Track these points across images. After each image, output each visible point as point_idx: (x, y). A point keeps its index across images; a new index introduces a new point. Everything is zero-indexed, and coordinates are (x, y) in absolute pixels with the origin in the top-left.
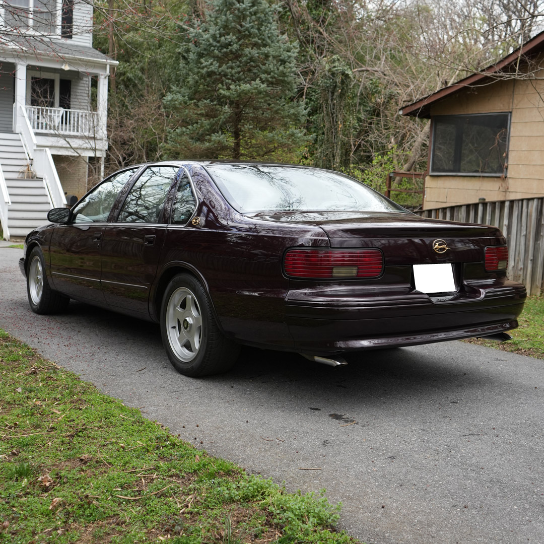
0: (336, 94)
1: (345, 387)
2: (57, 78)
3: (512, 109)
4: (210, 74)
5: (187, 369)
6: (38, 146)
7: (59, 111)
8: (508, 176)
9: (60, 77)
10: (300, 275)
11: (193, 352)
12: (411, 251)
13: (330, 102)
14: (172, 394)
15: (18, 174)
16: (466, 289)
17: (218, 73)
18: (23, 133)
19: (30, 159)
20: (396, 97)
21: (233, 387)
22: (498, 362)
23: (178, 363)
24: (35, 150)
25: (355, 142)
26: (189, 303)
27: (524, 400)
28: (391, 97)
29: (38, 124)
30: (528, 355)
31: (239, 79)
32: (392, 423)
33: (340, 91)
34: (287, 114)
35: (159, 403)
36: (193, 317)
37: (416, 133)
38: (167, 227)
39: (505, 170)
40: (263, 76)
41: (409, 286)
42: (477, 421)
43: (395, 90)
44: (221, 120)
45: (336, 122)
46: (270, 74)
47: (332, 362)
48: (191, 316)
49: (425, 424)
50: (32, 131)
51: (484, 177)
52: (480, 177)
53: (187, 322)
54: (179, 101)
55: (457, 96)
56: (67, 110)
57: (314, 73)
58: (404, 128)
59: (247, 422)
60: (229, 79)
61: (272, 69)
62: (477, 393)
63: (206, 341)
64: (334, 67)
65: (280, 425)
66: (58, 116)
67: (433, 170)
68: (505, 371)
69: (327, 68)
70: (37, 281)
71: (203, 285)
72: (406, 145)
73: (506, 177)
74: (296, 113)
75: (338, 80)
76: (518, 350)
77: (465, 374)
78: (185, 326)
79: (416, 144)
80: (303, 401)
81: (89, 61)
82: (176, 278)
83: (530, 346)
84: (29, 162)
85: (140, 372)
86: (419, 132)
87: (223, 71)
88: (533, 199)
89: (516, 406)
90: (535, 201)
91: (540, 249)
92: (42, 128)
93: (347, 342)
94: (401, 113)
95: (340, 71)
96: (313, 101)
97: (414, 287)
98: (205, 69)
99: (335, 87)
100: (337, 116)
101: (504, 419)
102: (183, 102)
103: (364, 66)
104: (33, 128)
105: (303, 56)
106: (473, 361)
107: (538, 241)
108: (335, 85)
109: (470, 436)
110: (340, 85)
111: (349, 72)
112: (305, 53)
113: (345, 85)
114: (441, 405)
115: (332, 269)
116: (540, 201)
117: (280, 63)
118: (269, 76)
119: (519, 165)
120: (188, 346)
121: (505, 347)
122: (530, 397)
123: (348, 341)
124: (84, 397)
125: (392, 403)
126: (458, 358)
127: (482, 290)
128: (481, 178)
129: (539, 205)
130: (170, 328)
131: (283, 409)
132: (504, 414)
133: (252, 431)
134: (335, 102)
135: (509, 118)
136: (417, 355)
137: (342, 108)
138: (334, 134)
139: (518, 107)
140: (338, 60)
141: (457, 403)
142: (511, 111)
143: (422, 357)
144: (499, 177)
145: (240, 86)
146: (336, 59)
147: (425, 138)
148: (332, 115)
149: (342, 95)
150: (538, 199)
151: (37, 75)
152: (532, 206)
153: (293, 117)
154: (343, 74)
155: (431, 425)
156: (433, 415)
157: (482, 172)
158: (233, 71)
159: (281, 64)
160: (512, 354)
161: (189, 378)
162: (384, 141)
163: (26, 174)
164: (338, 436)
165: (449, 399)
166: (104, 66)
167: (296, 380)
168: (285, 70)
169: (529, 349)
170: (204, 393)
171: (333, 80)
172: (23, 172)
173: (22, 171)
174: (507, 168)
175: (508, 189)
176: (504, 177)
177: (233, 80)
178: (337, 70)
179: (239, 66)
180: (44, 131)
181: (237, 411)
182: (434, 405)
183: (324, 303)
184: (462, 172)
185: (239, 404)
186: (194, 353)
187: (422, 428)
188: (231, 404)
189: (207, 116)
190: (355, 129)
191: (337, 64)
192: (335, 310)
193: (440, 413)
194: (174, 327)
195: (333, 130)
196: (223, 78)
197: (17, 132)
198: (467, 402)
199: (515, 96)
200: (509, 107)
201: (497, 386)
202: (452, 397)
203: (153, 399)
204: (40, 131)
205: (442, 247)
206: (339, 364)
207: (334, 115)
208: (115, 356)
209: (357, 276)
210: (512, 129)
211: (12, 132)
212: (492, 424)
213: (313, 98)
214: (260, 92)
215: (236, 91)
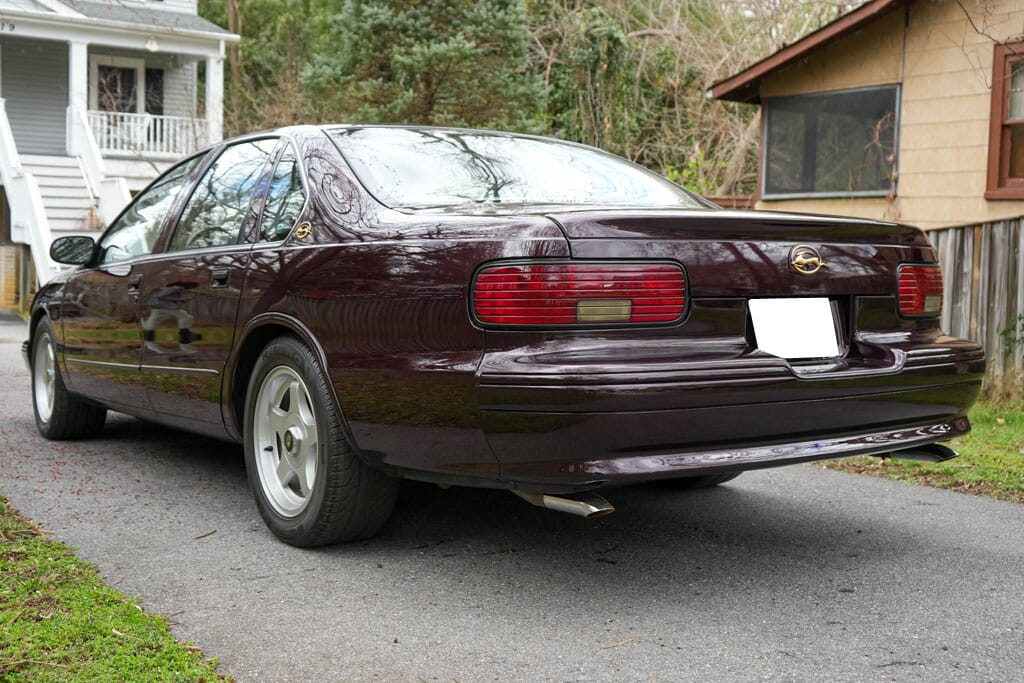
0: (599, 72)
1: (613, 563)
2: (140, 66)
3: (903, 78)
4: (379, 29)
5: (292, 531)
6: (107, 177)
7: (142, 119)
8: (900, 193)
9: (146, 64)
10: (510, 320)
11: (303, 497)
12: (741, 274)
13: (589, 86)
14: (249, 583)
15: (74, 222)
16: (862, 350)
17: (391, 28)
18: (83, 156)
19: (95, 198)
20: (701, 77)
21: (380, 566)
22: (921, 507)
23: (276, 520)
24: (102, 182)
25: (634, 150)
26: (295, 398)
27: (995, 584)
28: (691, 77)
29: (109, 141)
30: (979, 493)
31: (429, 37)
32: (715, 639)
33: (605, 66)
34: (512, 93)
35: (219, 603)
36: (303, 424)
37: (736, 132)
38: (252, 250)
39: (893, 184)
40: (469, 29)
41: (742, 340)
42: (904, 632)
43: (699, 64)
44: (398, 108)
45: (601, 119)
46: (481, 25)
47: (580, 507)
48: (298, 423)
49: (790, 641)
50: (98, 153)
51: (856, 198)
52: (849, 198)
53: (291, 435)
54: (326, 77)
55: (806, 61)
56: (155, 116)
57: (561, 39)
58: (716, 124)
59: (396, 641)
60: (409, 36)
61: (485, 17)
62: (892, 570)
63: (325, 473)
64: (595, 27)
65: (467, 646)
66: (142, 127)
67: (769, 190)
68: (940, 525)
69: (583, 28)
70: (48, 379)
71: (318, 359)
72: (720, 154)
73: (895, 196)
74: (529, 92)
75: (602, 47)
76: (956, 484)
77: (860, 532)
78: (288, 444)
79: (738, 151)
80: (524, 593)
81: (191, 36)
82: (269, 349)
83: (980, 477)
84: (93, 202)
85: (200, 540)
86: (741, 130)
87: (399, 23)
88: (946, 230)
89: (982, 597)
90: (951, 233)
91: (961, 316)
92: (115, 147)
93: (612, 461)
94: (710, 95)
95: (604, 33)
96: (561, 88)
97: (752, 342)
98: (370, 21)
99: (597, 61)
100: (601, 109)
101: (962, 625)
102: (332, 79)
103: (645, 26)
104: (101, 146)
105: (544, 13)
106: (872, 506)
107: (957, 302)
108: (596, 57)
109: (893, 667)
110: (606, 57)
111: (620, 35)
112: (546, 9)
113: (614, 57)
114: (820, 597)
115: (575, 304)
116: (959, 232)
117: (497, 7)
118: (480, 28)
119: (918, 174)
120: (294, 485)
121: (928, 479)
122: (1006, 576)
123: (612, 459)
124: (57, 595)
125: (713, 594)
126: (840, 502)
127: (896, 352)
128: (851, 201)
129: (958, 238)
130: (262, 449)
131: (480, 611)
132: (961, 615)
133: (401, 663)
134: (598, 85)
135: (898, 93)
136: (758, 498)
137: (610, 96)
138: (597, 139)
139: (913, 74)
140: (602, 15)
141: (852, 592)
142: (900, 81)
143: (768, 501)
144: (883, 197)
145: (429, 47)
146: (598, 14)
147: (752, 141)
148: (594, 107)
149: (609, 74)
150: (956, 228)
151: (108, 61)
152: (945, 242)
153: (524, 100)
154: (610, 37)
155: (803, 642)
156: (804, 619)
157: (854, 189)
158: (418, 24)
159: (499, 10)
160: (947, 493)
161: (297, 550)
162: (682, 149)
163: (87, 222)
164: (593, 670)
165: (835, 583)
166: (215, 44)
167: (514, 551)
168: (507, 17)
169: (979, 483)
170: (320, 579)
171: (593, 48)
172: (83, 220)
173: (81, 217)
174: (896, 181)
175: (900, 215)
176: (891, 196)
177: (418, 39)
178: (600, 32)
179: (427, 14)
180: (118, 152)
181: (380, 618)
182: (803, 597)
183: (559, 377)
184: (819, 191)
185: (387, 601)
186: (304, 500)
187: (783, 649)
188: (370, 602)
189: (376, 102)
190: (634, 132)
191: (598, 21)
192: (583, 391)
193: (819, 615)
194: (270, 449)
195: (596, 133)
196: (401, 35)
197: (73, 154)
198: (874, 590)
199: (906, 55)
200: (897, 75)
201: (931, 555)
202: (838, 579)
203: (209, 593)
204: (112, 152)
205: (809, 260)
206: (595, 510)
207: (597, 108)
208: (163, 511)
209: (631, 319)
210: (903, 112)
211: (66, 155)
212: (939, 637)
213: (561, 83)
214: (465, 57)
215: (423, 54)
